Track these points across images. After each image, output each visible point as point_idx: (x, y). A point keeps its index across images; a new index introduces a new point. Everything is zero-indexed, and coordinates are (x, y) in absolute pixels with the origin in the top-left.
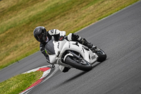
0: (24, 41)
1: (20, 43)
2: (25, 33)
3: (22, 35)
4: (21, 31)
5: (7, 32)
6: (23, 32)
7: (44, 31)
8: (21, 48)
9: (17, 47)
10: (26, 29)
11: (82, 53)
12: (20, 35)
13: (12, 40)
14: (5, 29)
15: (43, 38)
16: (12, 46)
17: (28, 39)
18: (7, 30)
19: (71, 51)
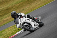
0: (26, 7)
1: (25, 8)
2: (27, 4)
3: (26, 5)
4: (25, 3)
5: (20, 4)
6: (26, 4)
7: (15, 13)
8: (25, 10)
9: (23, 9)
10: (27, 3)
11: (31, 23)
12: (25, 5)
13: (22, 7)
14: (19, 2)
15: (15, 16)
16: (21, 9)
17: (28, 6)
18: (20, 3)
19: (26, 23)
